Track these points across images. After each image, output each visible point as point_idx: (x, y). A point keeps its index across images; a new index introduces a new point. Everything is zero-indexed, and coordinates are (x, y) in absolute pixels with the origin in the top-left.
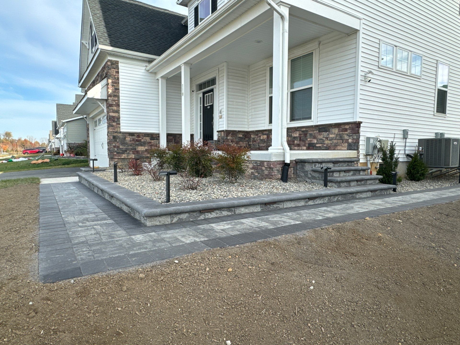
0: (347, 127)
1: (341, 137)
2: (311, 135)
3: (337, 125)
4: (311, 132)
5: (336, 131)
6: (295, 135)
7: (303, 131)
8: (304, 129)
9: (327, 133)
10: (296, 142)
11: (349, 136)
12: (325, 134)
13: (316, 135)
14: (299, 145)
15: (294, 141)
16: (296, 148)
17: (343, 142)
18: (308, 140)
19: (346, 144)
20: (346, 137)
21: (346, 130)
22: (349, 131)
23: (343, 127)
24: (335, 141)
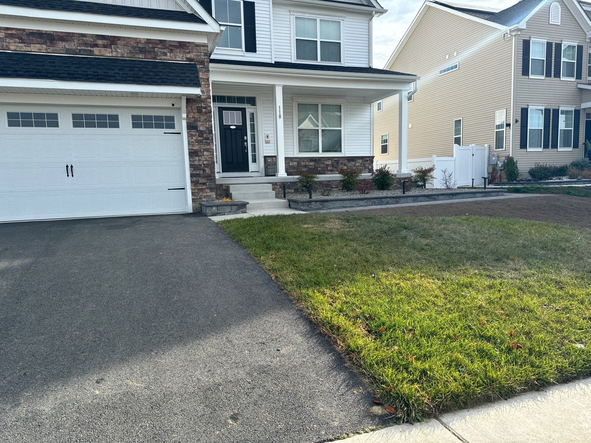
0: (368, 159)
1: (364, 165)
2: (342, 163)
3: (362, 158)
4: (342, 161)
5: (361, 161)
6: (328, 163)
7: (335, 160)
8: (336, 159)
9: (355, 162)
10: (329, 168)
11: (369, 165)
12: (353, 163)
13: (347, 163)
14: (332, 171)
15: (328, 168)
16: (329, 172)
17: (365, 168)
18: (340, 166)
19: (367, 170)
20: (367, 165)
21: (367, 161)
22: (369, 162)
23: (365, 159)
24: (360, 168)
